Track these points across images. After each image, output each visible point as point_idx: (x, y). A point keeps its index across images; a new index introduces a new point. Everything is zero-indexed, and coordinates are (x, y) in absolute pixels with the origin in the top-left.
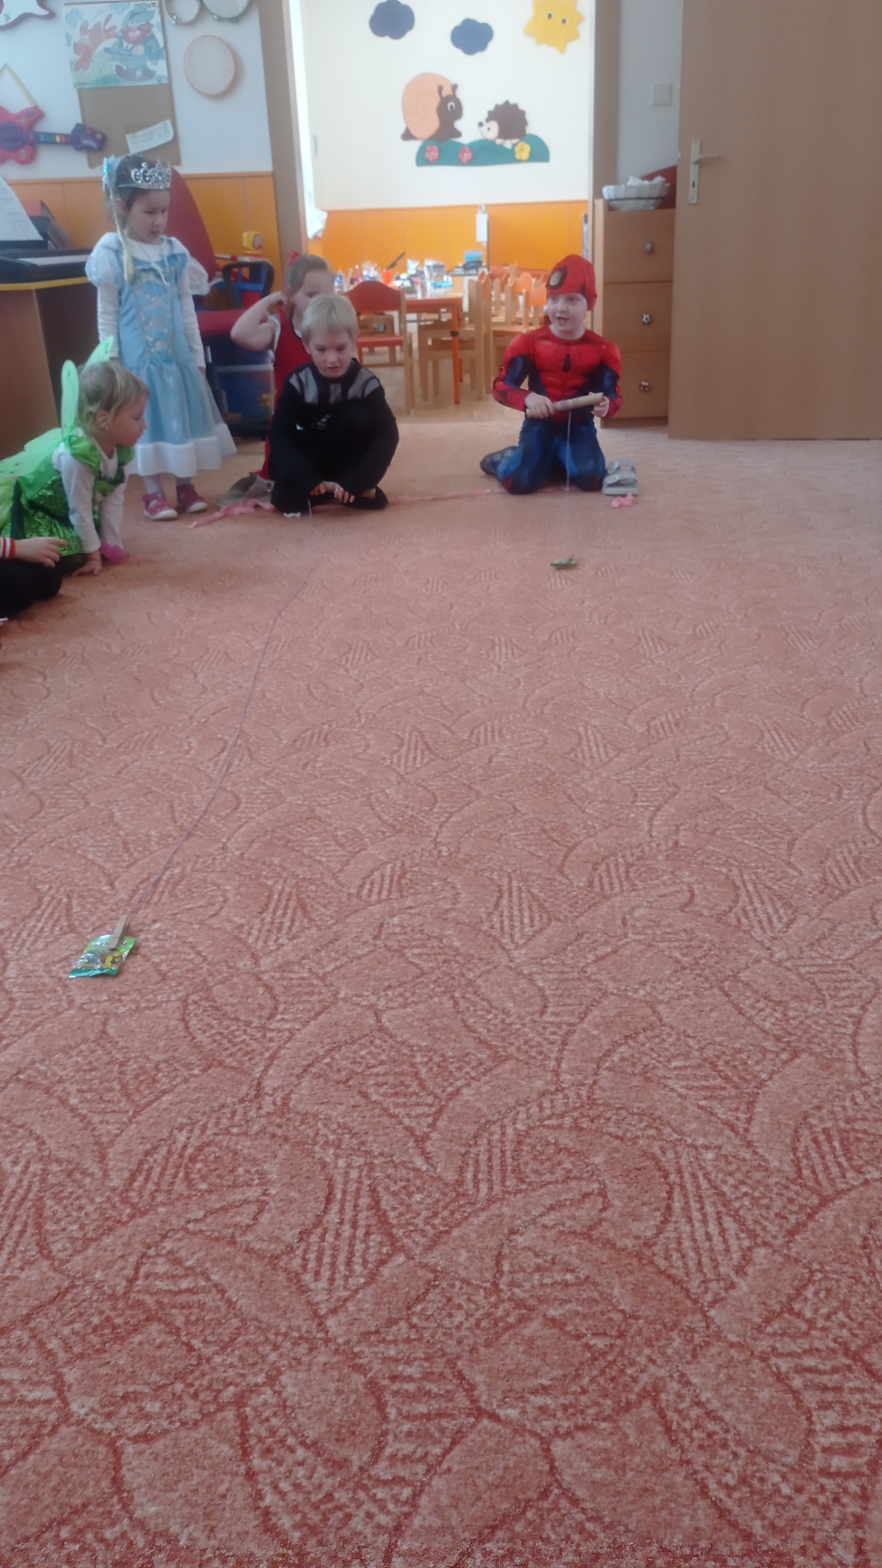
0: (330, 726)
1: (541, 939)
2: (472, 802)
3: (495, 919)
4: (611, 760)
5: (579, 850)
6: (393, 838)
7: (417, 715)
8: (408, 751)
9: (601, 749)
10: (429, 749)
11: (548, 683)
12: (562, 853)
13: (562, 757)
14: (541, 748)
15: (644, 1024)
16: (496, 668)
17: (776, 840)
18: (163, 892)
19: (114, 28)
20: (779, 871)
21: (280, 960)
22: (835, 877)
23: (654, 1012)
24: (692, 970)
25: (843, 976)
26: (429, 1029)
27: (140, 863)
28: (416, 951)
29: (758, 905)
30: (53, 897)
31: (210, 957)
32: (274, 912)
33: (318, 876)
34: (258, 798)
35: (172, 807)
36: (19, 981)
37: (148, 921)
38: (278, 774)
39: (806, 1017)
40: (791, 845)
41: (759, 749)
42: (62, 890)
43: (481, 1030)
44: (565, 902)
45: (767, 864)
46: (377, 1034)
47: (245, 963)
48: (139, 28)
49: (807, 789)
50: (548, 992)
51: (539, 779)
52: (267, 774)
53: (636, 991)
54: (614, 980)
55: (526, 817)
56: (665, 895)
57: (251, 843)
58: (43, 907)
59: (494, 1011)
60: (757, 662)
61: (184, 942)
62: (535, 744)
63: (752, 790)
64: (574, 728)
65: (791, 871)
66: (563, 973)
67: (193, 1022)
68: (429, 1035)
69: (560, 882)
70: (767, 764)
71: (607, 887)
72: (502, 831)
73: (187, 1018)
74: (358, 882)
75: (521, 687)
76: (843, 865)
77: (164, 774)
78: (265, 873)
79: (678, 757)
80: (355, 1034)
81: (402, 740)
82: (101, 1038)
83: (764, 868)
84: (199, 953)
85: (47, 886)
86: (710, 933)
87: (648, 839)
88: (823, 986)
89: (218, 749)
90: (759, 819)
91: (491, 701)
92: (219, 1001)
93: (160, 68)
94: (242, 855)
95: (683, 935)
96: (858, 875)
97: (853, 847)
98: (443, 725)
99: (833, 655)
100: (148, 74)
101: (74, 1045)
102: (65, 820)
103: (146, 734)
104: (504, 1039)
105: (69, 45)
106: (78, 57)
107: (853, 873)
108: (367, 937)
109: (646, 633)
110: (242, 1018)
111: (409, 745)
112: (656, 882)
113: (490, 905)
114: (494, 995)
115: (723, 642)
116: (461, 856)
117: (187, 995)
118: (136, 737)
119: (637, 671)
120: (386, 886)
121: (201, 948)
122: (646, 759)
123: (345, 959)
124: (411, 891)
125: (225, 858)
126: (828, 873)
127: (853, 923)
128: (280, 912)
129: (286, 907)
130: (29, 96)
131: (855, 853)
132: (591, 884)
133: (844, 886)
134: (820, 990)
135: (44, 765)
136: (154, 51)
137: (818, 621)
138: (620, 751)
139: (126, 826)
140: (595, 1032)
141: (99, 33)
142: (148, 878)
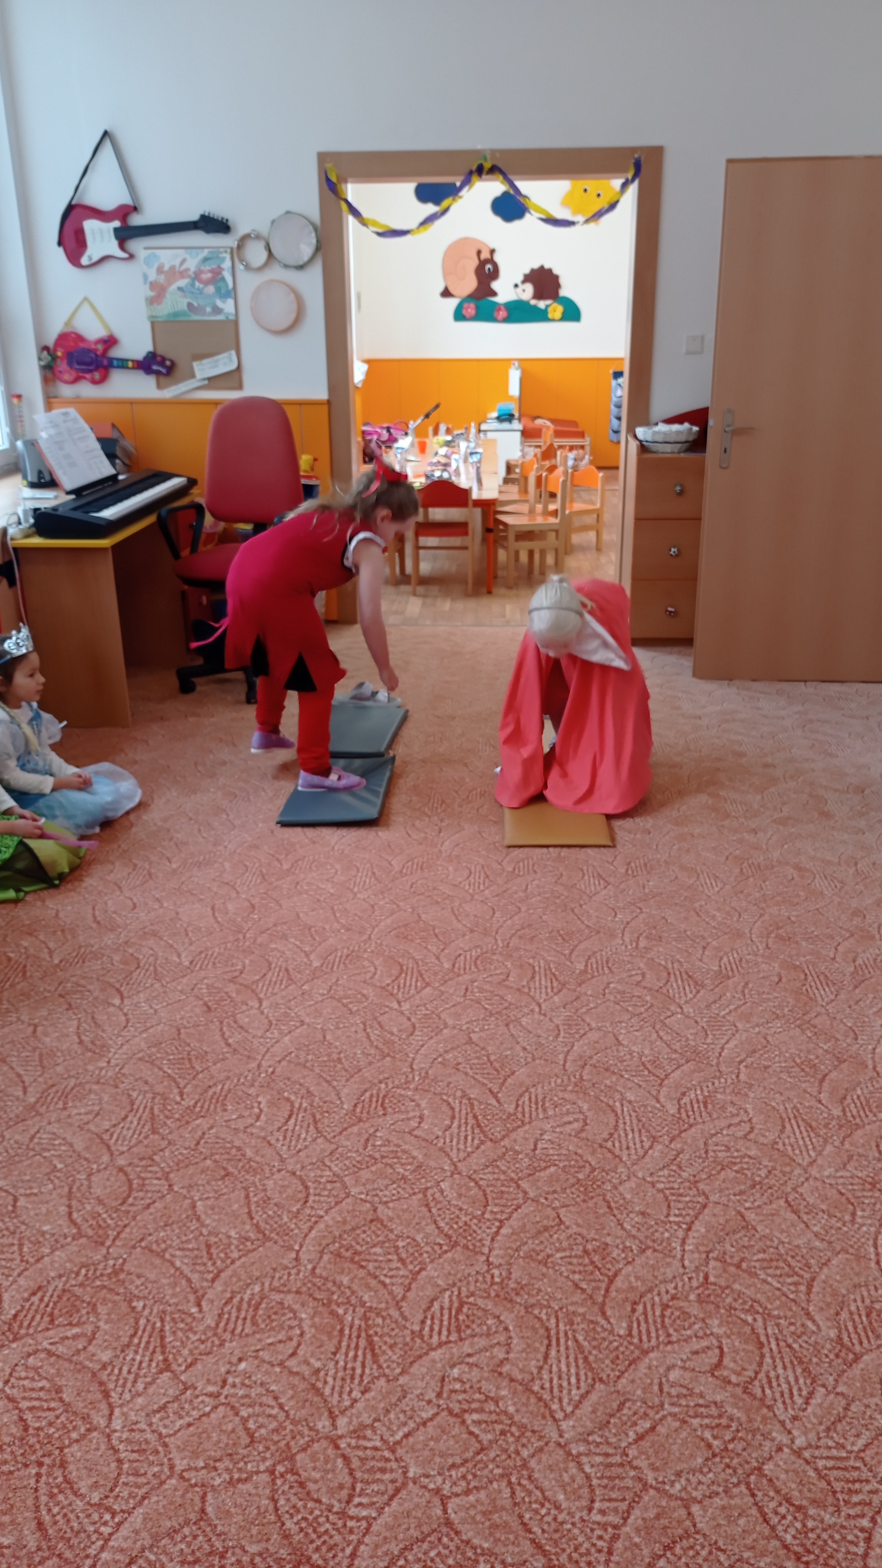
0: (386, 1084)
1: (587, 1406)
2: (519, 1207)
3: (546, 1376)
4: (646, 1153)
5: (619, 1282)
6: (449, 1255)
7: (466, 1074)
8: (459, 1126)
9: (637, 1135)
10: (479, 1126)
11: (584, 1034)
12: (604, 1286)
13: (601, 1146)
14: (582, 1130)
15: (680, 1531)
16: (537, 1009)
17: (796, 1278)
18: (245, 1319)
19: (187, 270)
20: (798, 1324)
21: (355, 1421)
22: (849, 1337)
23: (689, 1514)
24: (722, 1457)
25: (855, 1474)
26: (490, 1527)
27: (223, 1275)
28: (475, 1417)
29: (780, 1371)
30: (148, 1321)
31: (292, 1413)
32: (347, 1355)
33: (383, 1306)
34: (325, 1189)
35: (247, 1196)
36: (124, 1436)
37: (234, 1360)
38: (341, 1155)
39: (824, 1530)
40: (810, 1287)
41: (780, 1146)
42: (155, 1311)
43: (535, 1529)
44: (607, 1357)
45: (789, 1314)
46: (444, 1530)
47: (323, 1424)
48: (212, 271)
49: (824, 1207)
50: (595, 1482)
51: (581, 1176)
52: (331, 1153)
53: (672, 1483)
54: (655, 1469)
55: (570, 1231)
56: (696, 1353)
57: (322, 1252)
58: (140, 1333)
59: (547, 1505)
60: (778, 1017)
61: (267, 1390)
62: (576, 1125)
63: (774, 1206)
64: (611, 1103)
65: (809, 1324)
66: (607, 1455)
67: (282, 1502)
68: (491, 1534)
69: (602, 1327)
70: (788, 1169)
71: (644, 1338)
72: (548, 1251)
73: (276, 1497)
74: (420, 1317)
75: (560, 1039)
76: (856, 1317)
77: (239, 1149)
78: (335, 1297)
79: (706, 1152)
80: (426, 1529)
81: (452, 1109)
82: (201, 1519)
83: (786, 1318)
84: (281, 1407)
85: (141, 1304)
86: (738, 1408)
87: (681, 1270)
88: (838, 1486)
89: (286, 1114)
90: (780, 1247)
91: (534, 1060)
92: (304, 1474)
93: (228, 306)
94: (314, 1268)
95: (713, 1408)
96: (870, 1334)
97: (865, 1294)
98: (490, 1091)
99: (848, 1011)
100: (217, 310)
101: (177, 1527)
102: (152, 1210)
103: (220, 1087)
104: (556, 1543)
105: (145, 283)
106: (152, 294)
107: (864, 1328)
108: (431, 1395)
109: (676, 965)
110: (324, 1500)
111: (460, 1119)
112: (689, 1332)
113: (540, 1356)
114: (547, 1483)
115: (747, 984)
116: (512, 1285)
117: (274, 1465)
118: (210, 1092)
119: (667, 1021)
120: (445, 1323)
121: (282, 1400)
122: (677, 1156)
123: (412, 1425)
124: (469, 1332)
125: (298, 1274)
126: (843, 1331)
127: (865, 1401)
128: (351, 1354)
129: (357, 1347)
130: (106, 326)
131: (868, 1302)
132: (630, 1335)
133: (858, 1348)
134: (834, 1492)
135: (129, 1129)
136: (223, 291)
137: (834, 959)
138: (654, 1139)
139: (208, 1222)
140: (637, 1540)
141: (173, 274)
142: (231, 1298)
